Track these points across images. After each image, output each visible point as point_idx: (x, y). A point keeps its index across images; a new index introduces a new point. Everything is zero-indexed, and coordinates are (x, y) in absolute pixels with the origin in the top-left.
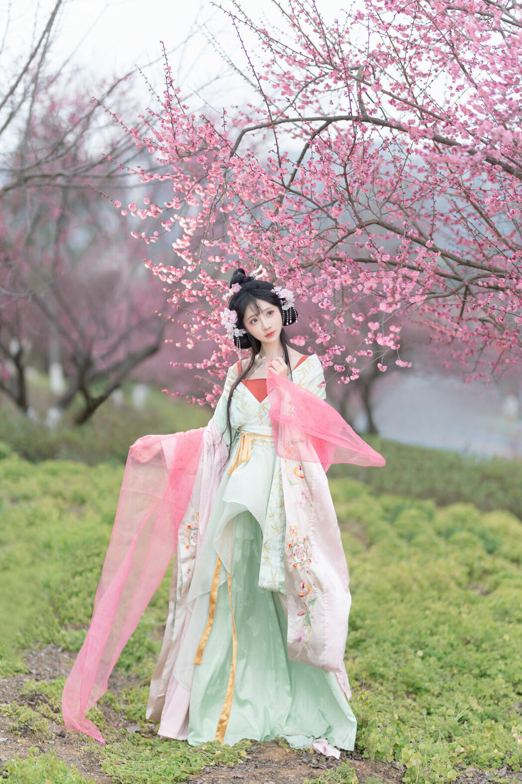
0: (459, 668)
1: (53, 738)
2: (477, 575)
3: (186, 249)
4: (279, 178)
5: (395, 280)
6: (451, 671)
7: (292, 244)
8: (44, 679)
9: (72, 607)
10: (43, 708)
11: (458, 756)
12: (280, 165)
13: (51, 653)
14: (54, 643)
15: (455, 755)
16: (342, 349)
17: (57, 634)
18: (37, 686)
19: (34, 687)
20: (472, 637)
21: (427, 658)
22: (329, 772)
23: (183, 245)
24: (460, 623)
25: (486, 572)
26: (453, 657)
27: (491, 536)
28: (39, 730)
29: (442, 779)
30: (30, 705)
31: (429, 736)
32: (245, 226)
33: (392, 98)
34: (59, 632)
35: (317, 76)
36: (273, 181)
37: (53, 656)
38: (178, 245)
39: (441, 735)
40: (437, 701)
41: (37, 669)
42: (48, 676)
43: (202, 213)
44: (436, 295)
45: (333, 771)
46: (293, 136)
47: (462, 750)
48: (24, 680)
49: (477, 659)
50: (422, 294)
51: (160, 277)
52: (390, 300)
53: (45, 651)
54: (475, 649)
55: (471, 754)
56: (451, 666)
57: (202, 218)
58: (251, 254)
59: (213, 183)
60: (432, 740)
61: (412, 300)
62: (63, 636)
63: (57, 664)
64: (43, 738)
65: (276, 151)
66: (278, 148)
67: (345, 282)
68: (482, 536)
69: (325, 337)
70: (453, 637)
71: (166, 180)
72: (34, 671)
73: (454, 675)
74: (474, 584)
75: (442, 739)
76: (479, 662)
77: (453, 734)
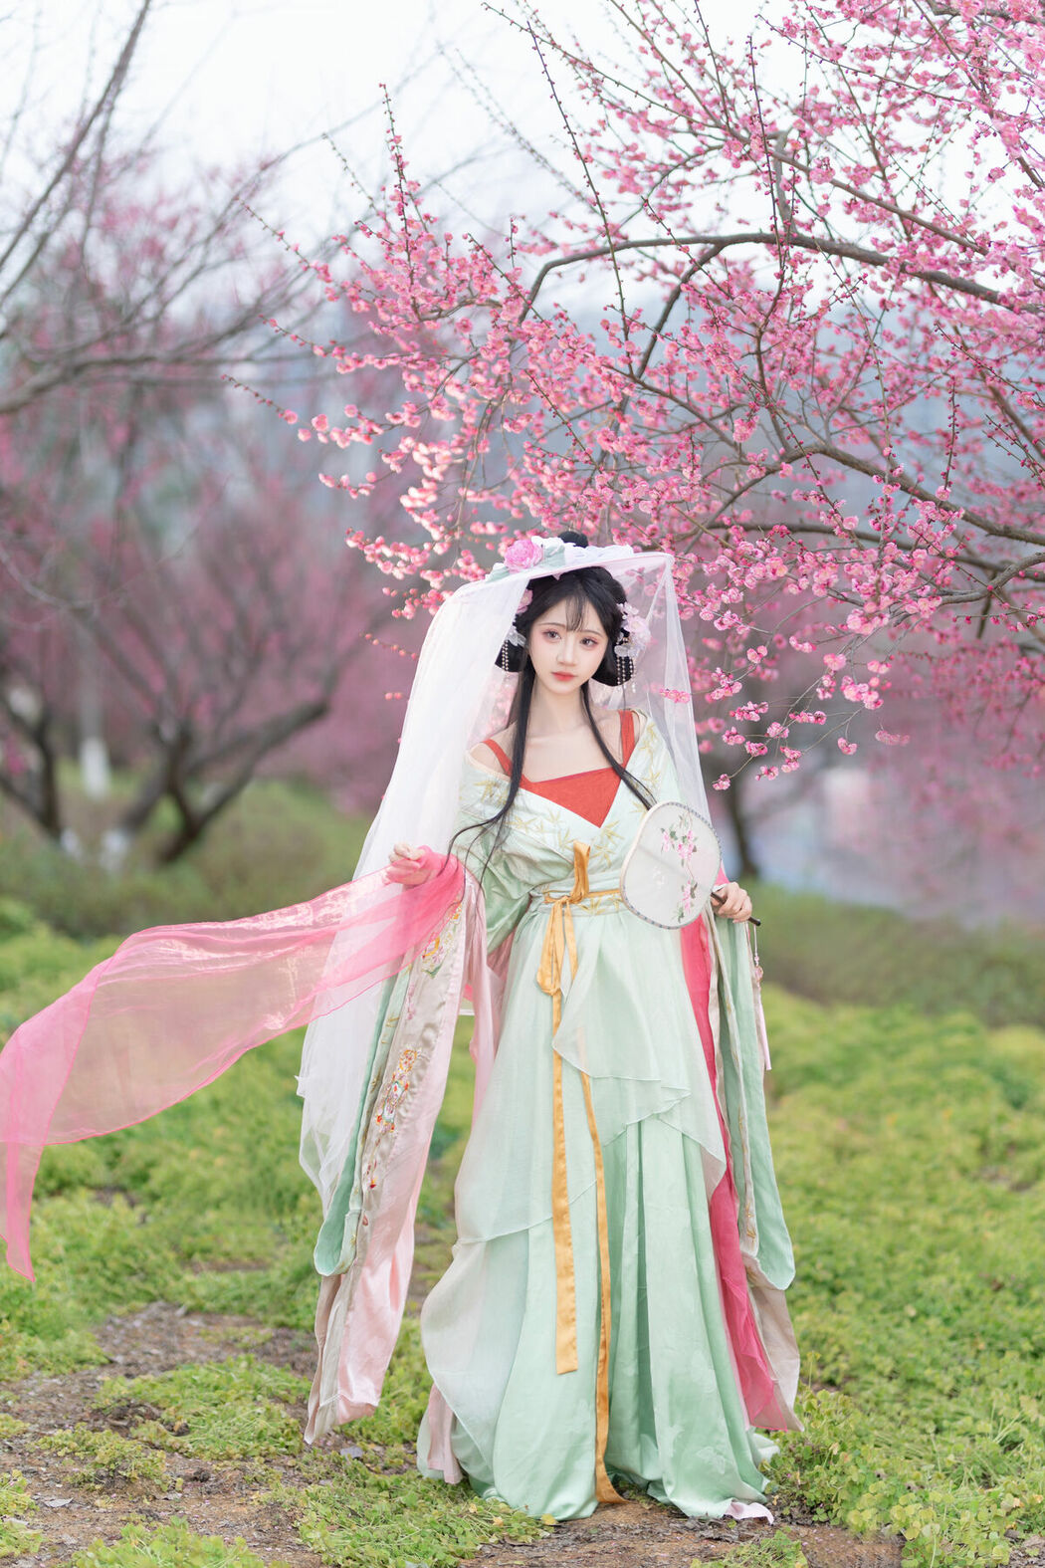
0: (988, 1339)
1: (179, 1486)
2: (995, 1151)
3: (427, 509)
4: (624, 361)
5: (877, 566)
6: (974, 1344)
7: (654, 496)
8: (145, 1373)
9: (207, 1229)
10: (148, 1430)
11: (1008, 1514)
12: (626, 334)
13: (160, 1320)
14: (167, 1301)
15: (1002, 1512)
16: (761, 711)
17: (173, 1283)
18: (130, 1388)
19: (124, 1392)
20: (1006, 1275)
21: (922, 1319)
22: (746, 1548)
23: (423, 500)
24: (980, 1248)
25: (1014, 1146)
26: (973, 1317)
27: (1015, 1075)
28: (143, 1476)
29: (982, 1561)
30: (115, 1428)
31: (943, 1475)
32: (555, 461)
33: (851, 196)
34: (177, 1278)
35: (691, 153)
36: (611, 367)
37: (163, 1326)
38: (413, 499)
39: (969, 1473)
40: (952, 1406)
41: (126, 1354)
42: (155, 1366)
43: (461, 434)
44: (954, 597)
45: (754, 1547)
46: (637, 275)
47: (1017, 1502)
48: (99, 1378)
49: (1023, 1320)
50: (931, 597)
51: (380, 565)
52: (870, 608)
53: (144, 1316)
54: (1014, 1299)
55: (1032, 1511)
56: (972, 1336)
57: (460, 444)
58: (566, 517)
59: (481, 373)
60: (951, 1483)
61: (910, 609)
62: (189, 1286)
63: (174, 1340)
64: (154, 1491)
65: (619, 307)
66: (623, 300)
67: (774, 572)
68: (999, 1075)
69: (730, 686)
70: (969, 1276)
71: (392, 368)
72: (119, 1359)
73: (979, 1352)
74: (992, 1170)
75: (970, 1480)
76: (1027, 1326)
77: (992, 1472)
